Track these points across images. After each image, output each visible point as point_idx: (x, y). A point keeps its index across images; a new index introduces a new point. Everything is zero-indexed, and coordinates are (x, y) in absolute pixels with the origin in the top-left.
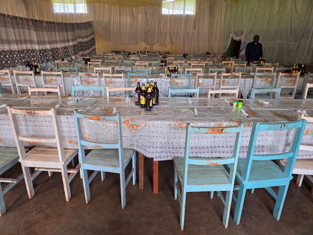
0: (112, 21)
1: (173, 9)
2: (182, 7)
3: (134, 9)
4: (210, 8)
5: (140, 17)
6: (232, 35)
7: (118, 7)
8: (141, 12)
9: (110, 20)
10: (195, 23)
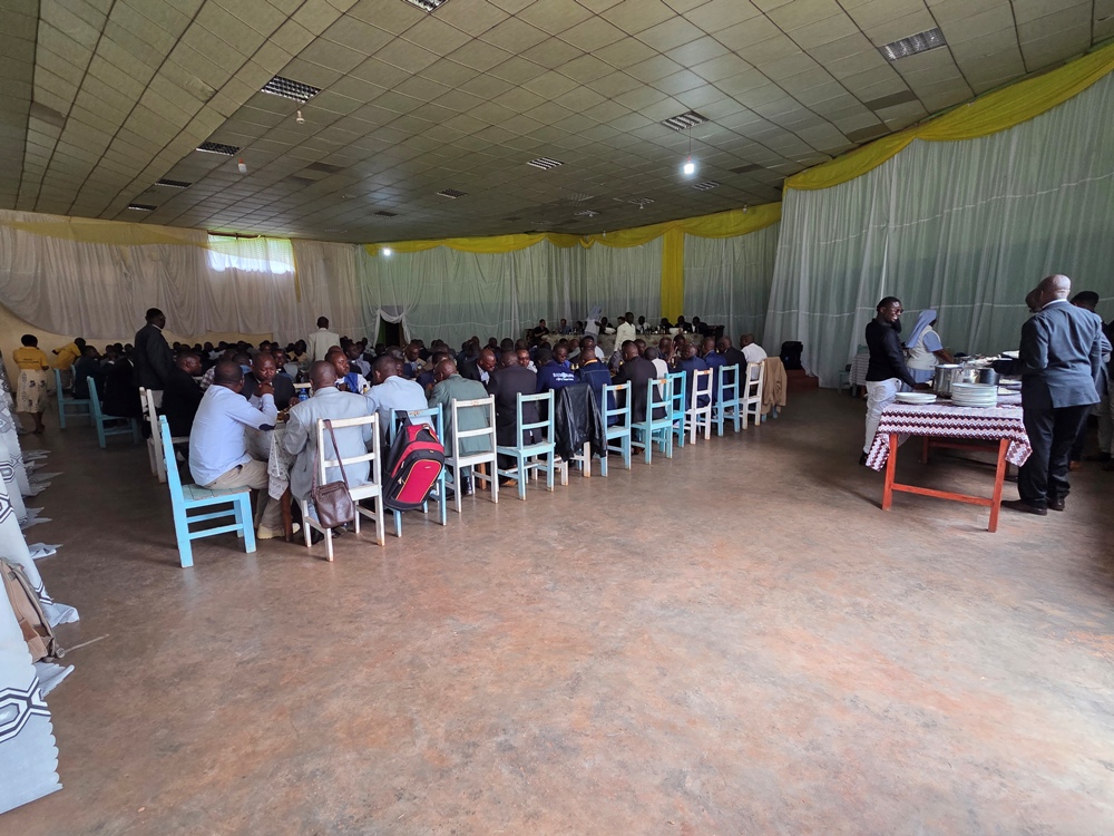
1: (240, 256)
2: (261, 254)
3: (127, 250)
4: (324, 260)
5: (149, 270)
6: (379, 312)
7: (71, 243)
10: (297, 287)
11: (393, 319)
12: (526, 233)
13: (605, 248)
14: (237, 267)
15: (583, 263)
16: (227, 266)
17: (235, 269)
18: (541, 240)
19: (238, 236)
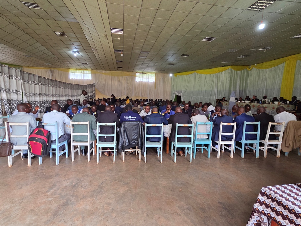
0: (107, 84)
1: (143, 78)
2: (147, 77)
3: (120, 78)
4: (163, 78)
5: (124, 82)
6: (175, 92)
7: (111, 76)
8: (124, 79)
9: (105, 83)
10: (155, 86)
11: (179, 95)
12: (223, 66)
13: (257, 70)
14: (142, 81)
15: (247, 76)
16: (140, 80)
17: (141, 81)
18: (229, 69)
19: (143, 73)
